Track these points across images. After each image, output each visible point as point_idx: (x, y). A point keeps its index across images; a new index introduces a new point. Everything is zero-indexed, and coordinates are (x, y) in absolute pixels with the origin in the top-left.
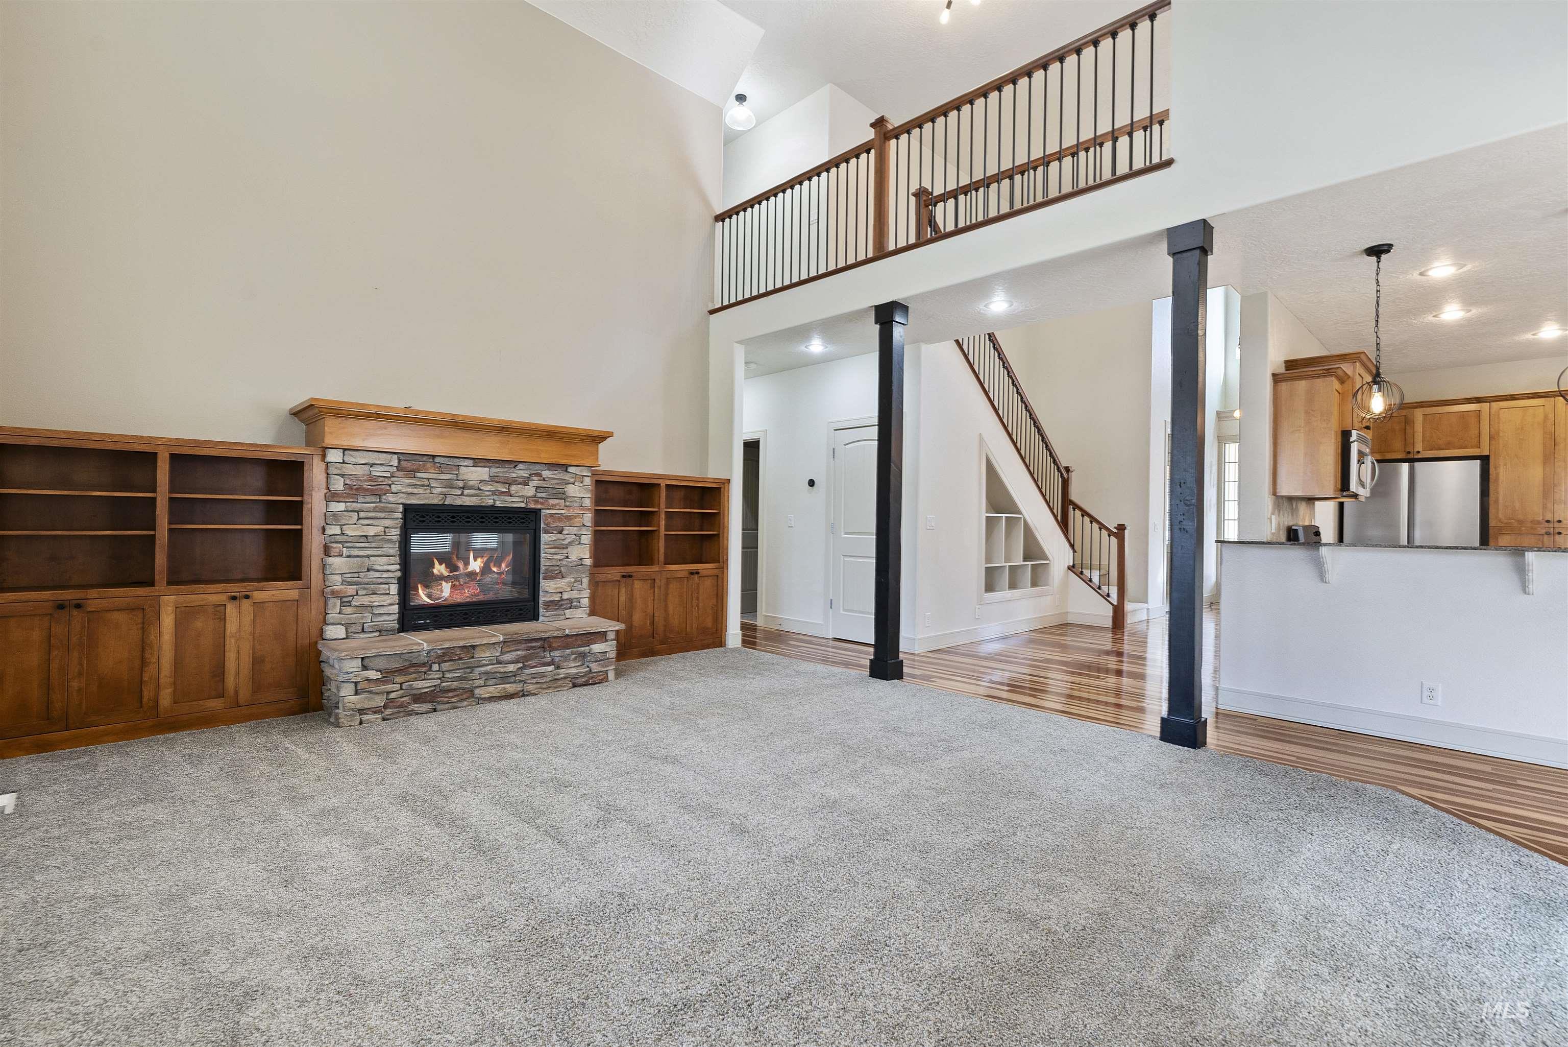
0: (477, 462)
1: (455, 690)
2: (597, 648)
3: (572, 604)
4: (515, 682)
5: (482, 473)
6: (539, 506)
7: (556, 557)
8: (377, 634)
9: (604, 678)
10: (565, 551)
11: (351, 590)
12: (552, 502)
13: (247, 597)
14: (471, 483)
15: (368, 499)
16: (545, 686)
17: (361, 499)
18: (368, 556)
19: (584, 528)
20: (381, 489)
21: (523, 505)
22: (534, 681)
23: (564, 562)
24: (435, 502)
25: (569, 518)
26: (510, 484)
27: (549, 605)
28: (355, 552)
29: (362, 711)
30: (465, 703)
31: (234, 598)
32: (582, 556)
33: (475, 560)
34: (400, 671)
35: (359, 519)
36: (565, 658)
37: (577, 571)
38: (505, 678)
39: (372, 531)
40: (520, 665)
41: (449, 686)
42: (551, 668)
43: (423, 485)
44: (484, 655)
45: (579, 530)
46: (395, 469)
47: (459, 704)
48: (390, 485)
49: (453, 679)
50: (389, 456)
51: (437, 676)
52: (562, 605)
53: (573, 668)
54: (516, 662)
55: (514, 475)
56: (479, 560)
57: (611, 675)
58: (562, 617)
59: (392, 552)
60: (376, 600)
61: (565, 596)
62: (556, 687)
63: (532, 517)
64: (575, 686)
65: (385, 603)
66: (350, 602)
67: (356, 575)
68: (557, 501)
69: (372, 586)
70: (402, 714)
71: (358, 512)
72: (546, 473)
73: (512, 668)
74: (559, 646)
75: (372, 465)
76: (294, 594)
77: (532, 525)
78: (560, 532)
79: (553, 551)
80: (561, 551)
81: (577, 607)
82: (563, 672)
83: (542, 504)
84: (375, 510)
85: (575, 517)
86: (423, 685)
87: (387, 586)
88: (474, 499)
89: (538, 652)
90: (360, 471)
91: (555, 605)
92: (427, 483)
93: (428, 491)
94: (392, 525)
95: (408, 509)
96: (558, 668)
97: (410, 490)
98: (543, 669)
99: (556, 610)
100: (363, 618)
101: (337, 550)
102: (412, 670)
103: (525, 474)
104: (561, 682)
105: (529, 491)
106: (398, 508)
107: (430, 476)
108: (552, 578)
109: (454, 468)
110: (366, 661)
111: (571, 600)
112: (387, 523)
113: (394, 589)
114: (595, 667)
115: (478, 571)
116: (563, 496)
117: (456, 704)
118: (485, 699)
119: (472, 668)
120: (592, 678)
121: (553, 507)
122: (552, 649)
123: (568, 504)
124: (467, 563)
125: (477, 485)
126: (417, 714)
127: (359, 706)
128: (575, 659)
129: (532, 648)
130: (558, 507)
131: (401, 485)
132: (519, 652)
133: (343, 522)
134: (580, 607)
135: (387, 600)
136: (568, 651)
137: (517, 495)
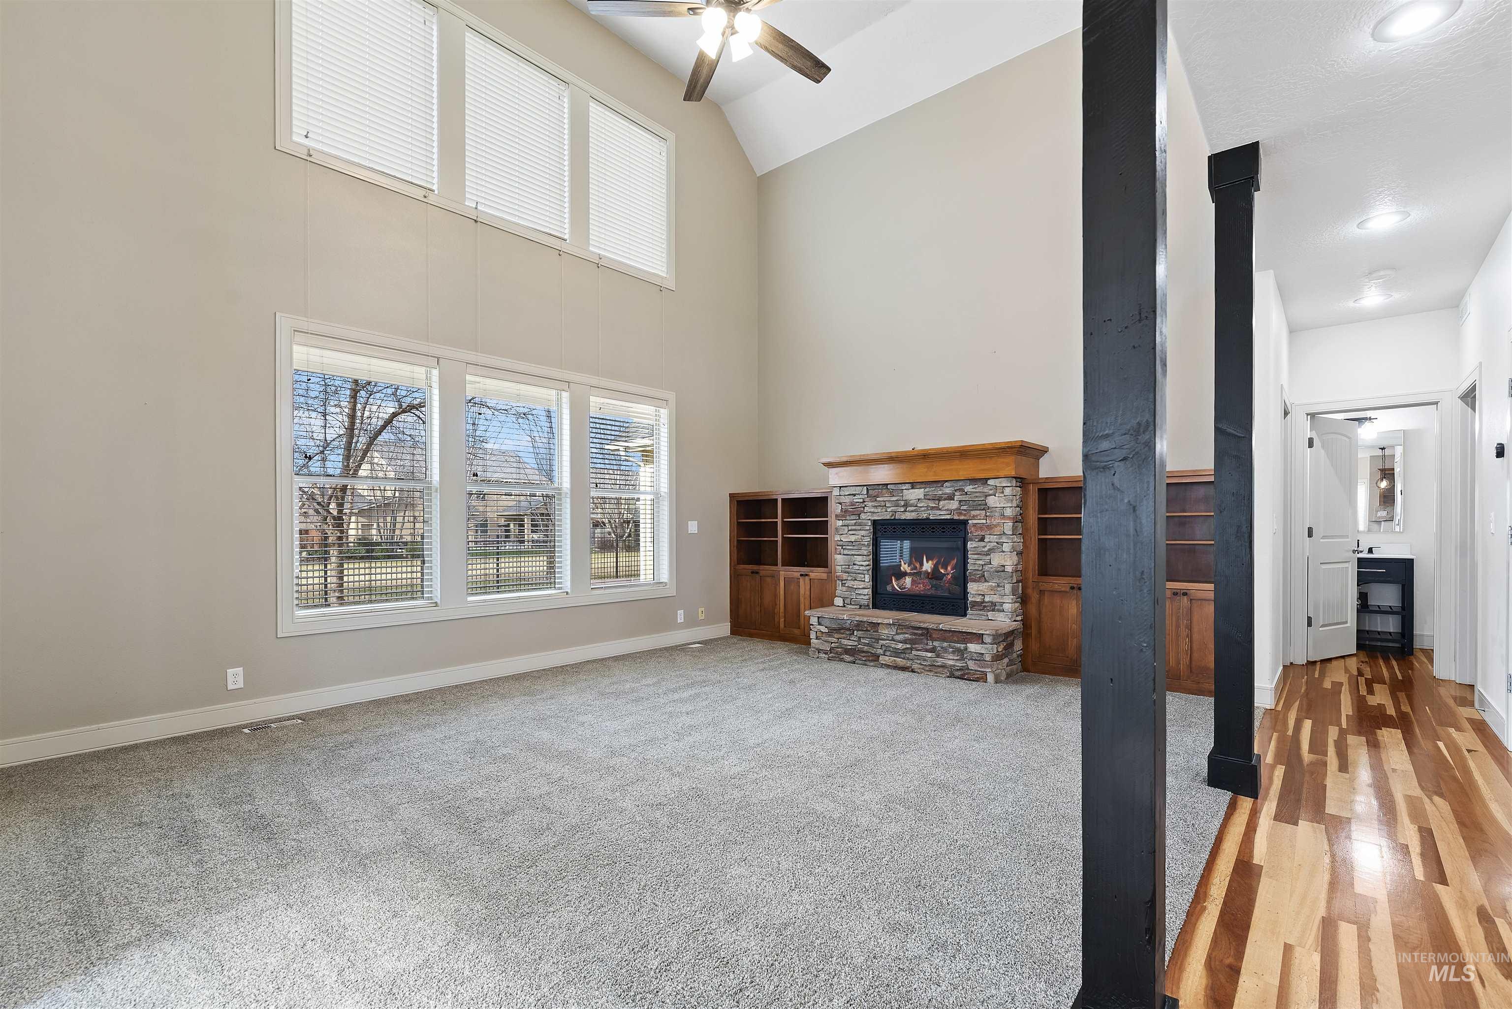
0: (913, 485)
1: (864, 652)
2: (973, 647)
3: (994, 607)
4: (904, 659)
5: (919, 493)
6: (962, 518)
7: (978, 562)
8: (858, 607)
9: (982, 678)
10: (988, 557)
11: (845, 576)
12: (973, 513)
13: (807, 575)
14: (912, 502)
15: (853, 517)
16: (927, 669)
17: (848, 518)
18: (852, 555)
19: (1004, 537)
20: (858, 511)
21: (948, 517)
22: (919, 662)
23: (986, 568)
24: (888, 517)
25: (989, 527)
26: (939, 500)
27: (975, 604)
28: (846, 552)
29: (819, 651)
30: (872, 664)
31: (802, 575)
32: (1003, 563)
33: (927, 562)
34: (838, 630)
35: (849, 531)
36: (945, 650)
37: (999, 577)
38: (897, 653)
39: (853, 538)
40: (908, 646)
41: (862, 648)
42: (929, 655)
43: (880, 506)
44: (884, 632)
45: (999, 539)
46: (866, 496)
47: (868, 663)
48: (864, 508)
49: (865, 644)
50: (861, 488)
51: (855, 639)
52: (985, 606)
53: (951, 660)
54: (904, 642)
55: (940, 492)
56: (930, 562)
57: (990, 678)
58: (984, 618)
59: (865, 553)
60: (856, 584)
61: (987, 599)
62: (936, 673)
63: (962, 527)
64: (952, 676)
65: (860, 587)
66: (845, 584)
67: (847, 567)
68: (978, 512)
69: (854, 575)
70: (838, 659)
71: (848, 526)
72: (969, 488)
73: (900, 646)
74: (938, 638)
75: (854, 495)
76: (824, 576)
77: (962, 534)
78: (982, 539)
79: (976, 556)
80: (984, 557)
81: (999, 611)
82: (940, 661)
83: (965, 515)
84: (855, 525)
85: (996, 526)
86: (848, 643)
87: (863, 576)
88: (913, 514)
89: (922, 639)
90: (847, 500)
91: (981, 606)
92: (883, 504)
93: (884, 510)
94: (864, 535)
95: (875, 522)
96: (938, 656)
97: (872, 510)
98: (924, 654)
99: (981, 610)
100: (851, 595)
101: (839, 550)
102: (842, 631)
103: (948, 491)
104: (941, 669)
105: (954, 505)
106: (868, 523)
107: (885, 499)
108: (974, 581)
109: (900, 491)
110: (820, 619)
111: (994, 604)
112: (863, 533)
113: (867, 578)
114: (971, 665)
115: (929, 571)
116: (985, 507)
117: (866, 662)
118: (885, 665)
119: (878, 640)
120: (968, 674)
121: (974, 517)
122: (933, 640)
123: (988, 514)
124: (922, 564)
125: (916, 504)
126: (845, 662)
127: (817, 647)
128: (953, 652)
129: (915, 634)
130: (979, 517)
131: (870, 506)
132: (906, 636)
133: (841, 533)
134: (1003, 611)
135: (862, 585)
136: (945, 644)
137: (944, 509)
